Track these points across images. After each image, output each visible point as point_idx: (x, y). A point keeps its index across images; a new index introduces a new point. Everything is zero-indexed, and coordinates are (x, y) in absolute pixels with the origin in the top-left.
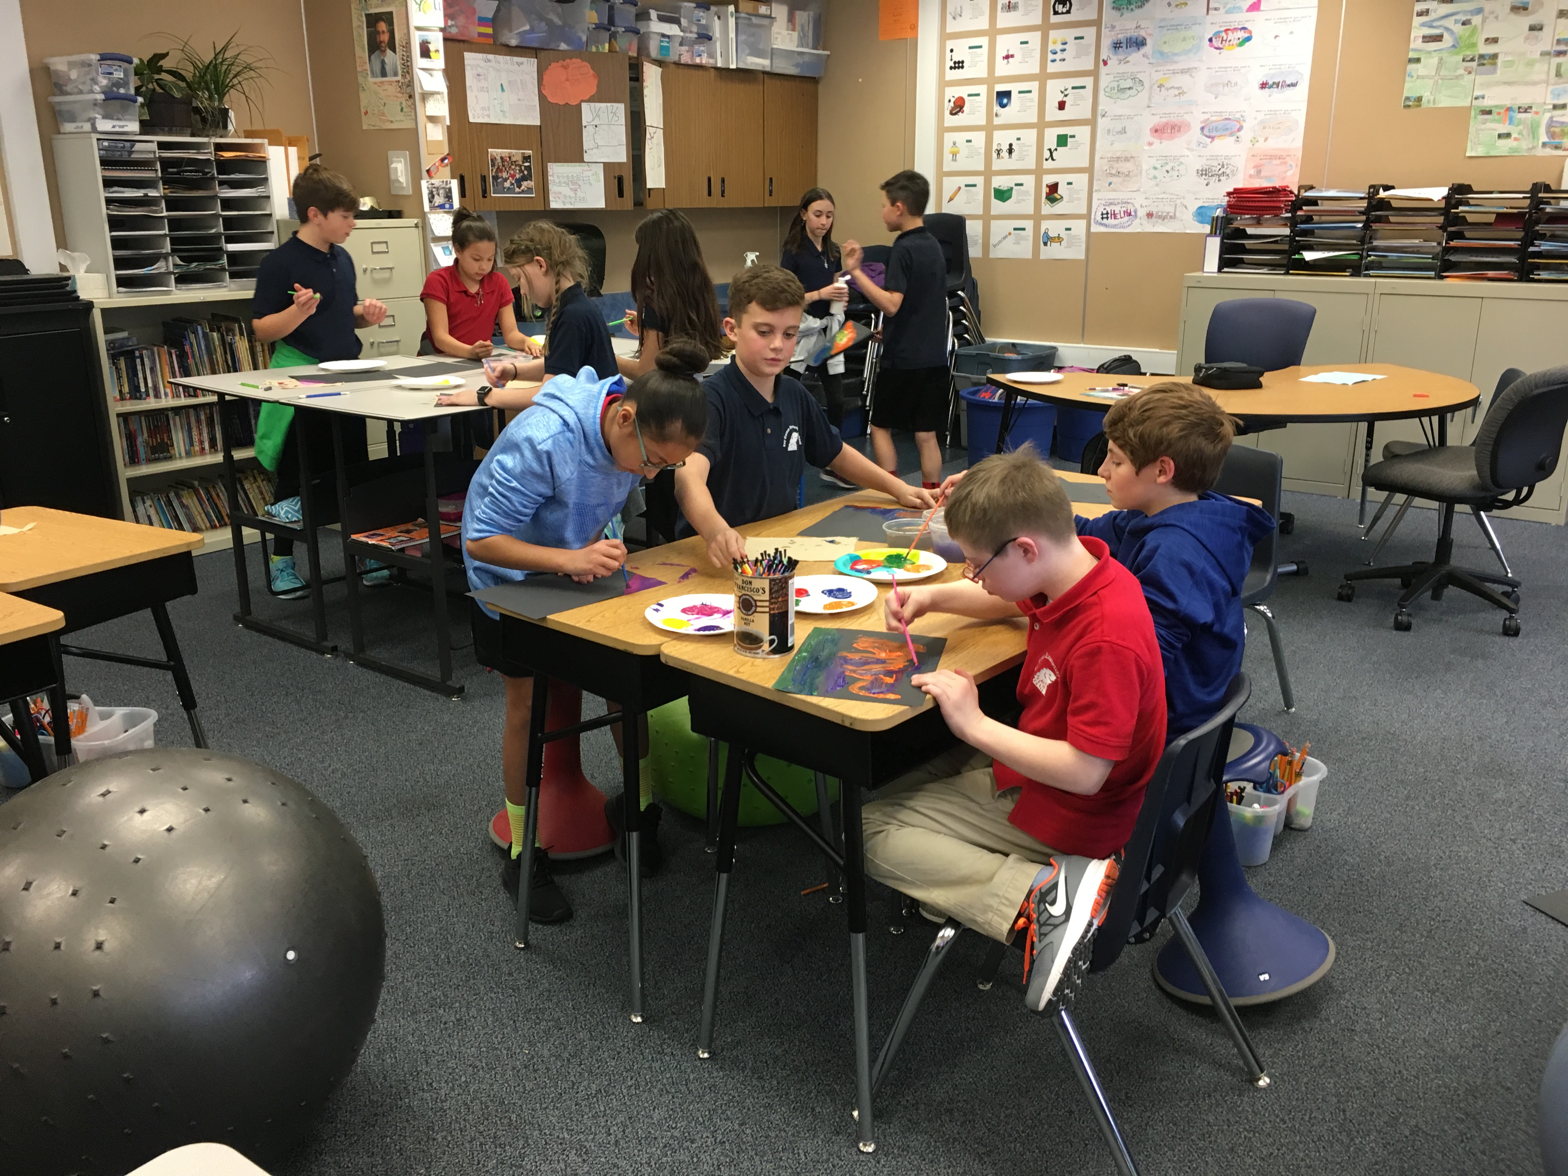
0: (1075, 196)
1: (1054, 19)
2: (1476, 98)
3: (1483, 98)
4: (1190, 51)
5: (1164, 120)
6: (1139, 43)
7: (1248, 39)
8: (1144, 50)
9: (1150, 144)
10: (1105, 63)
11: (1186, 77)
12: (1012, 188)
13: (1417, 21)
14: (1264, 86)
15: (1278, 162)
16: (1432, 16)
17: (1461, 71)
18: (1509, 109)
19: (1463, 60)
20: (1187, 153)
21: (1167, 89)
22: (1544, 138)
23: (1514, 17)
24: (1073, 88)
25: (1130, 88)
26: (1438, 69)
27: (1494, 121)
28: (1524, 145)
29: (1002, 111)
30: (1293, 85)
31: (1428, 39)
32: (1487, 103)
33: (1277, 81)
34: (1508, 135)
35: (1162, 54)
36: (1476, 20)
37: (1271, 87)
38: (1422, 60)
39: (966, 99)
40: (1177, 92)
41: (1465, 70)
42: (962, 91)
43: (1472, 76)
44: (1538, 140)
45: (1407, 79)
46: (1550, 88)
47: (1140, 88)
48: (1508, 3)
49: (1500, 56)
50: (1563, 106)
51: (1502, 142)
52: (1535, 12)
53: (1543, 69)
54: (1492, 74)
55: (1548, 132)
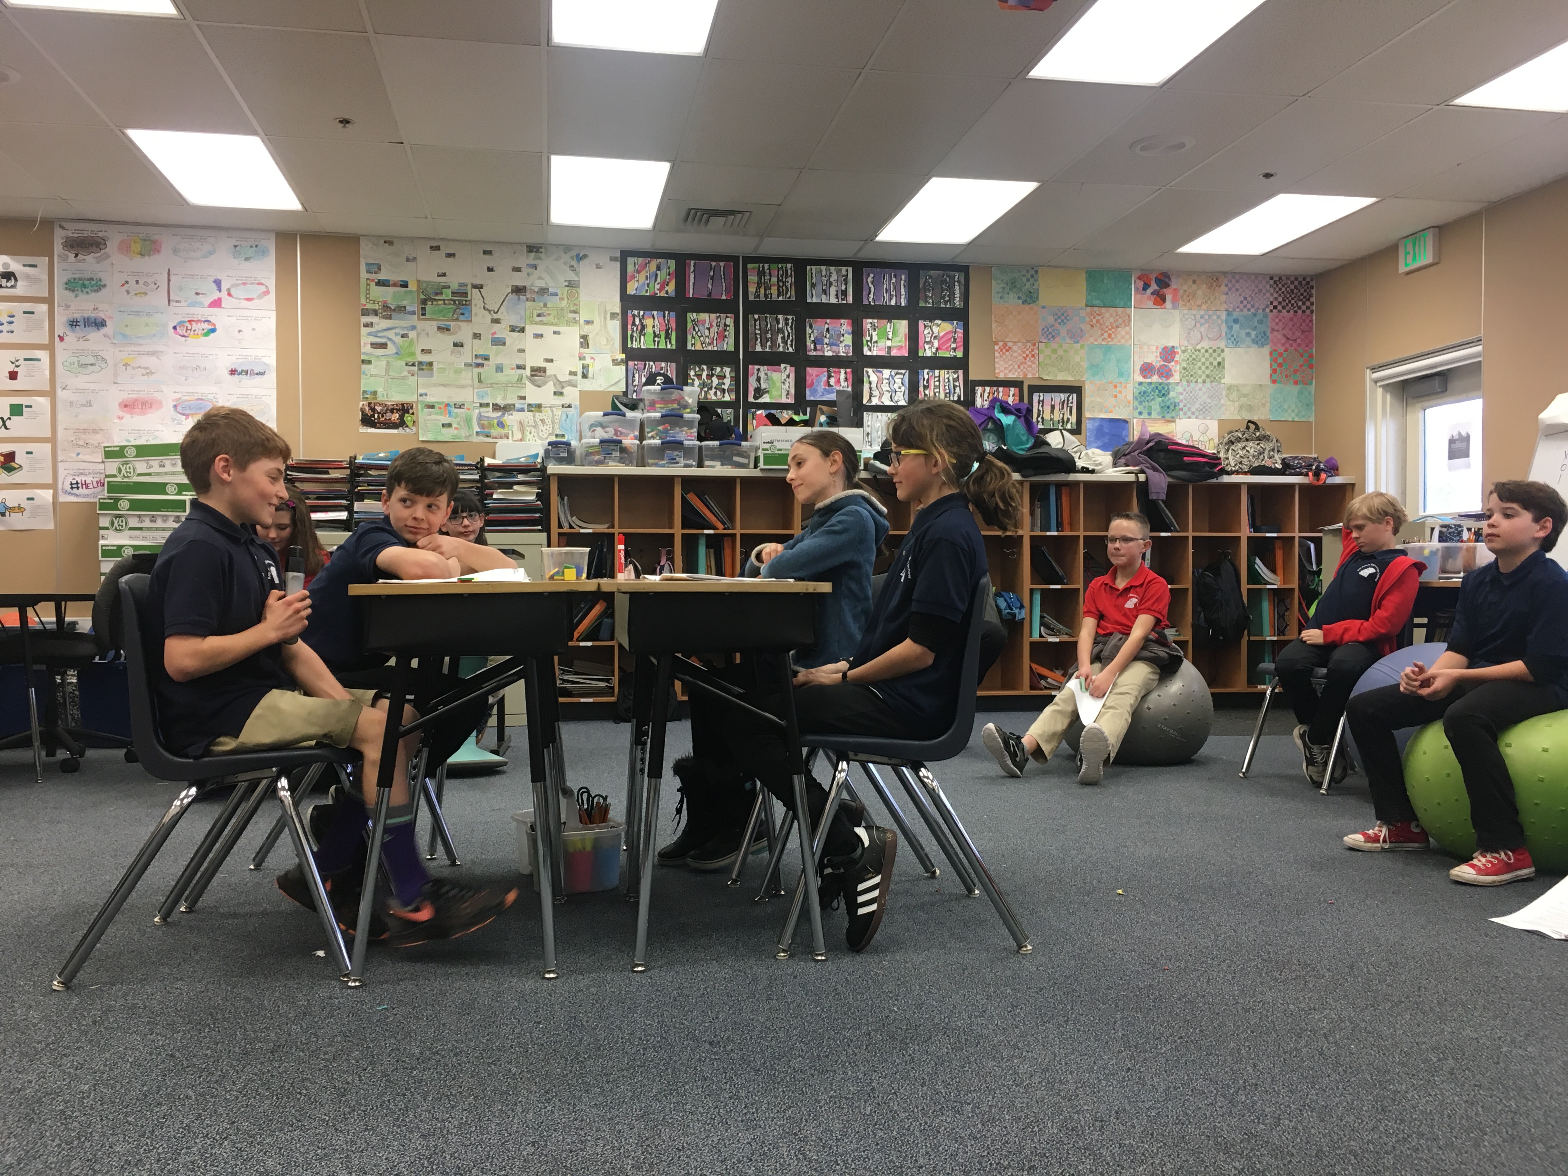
0: (37, 466)
2: (421, 395)
3: (426, 395)
4: (154, 335)
5: (132, 396)
6: (100, 324)
7: (213, 330)
8: (104, 330)
9: (121, 418)
10: (61, 339)
11: (153, 359)
13: (364, 331)
14: (233, 372)
16: (376, 328)
17: (405, 374)
18: (447, 405)
19: (406, 364)
21: (134, 368)
22: (477, 429)
23: (439, 334)
24: (25, 360)
25: (92, 365)
26: (387, 371)
27: (437, 414)
28: (463, 434)
30: (262, 374)
31: (375, 346)
32: (430, 399)
33: (245, 369)
34: (450, 425)
35: (124, 336)
36: (412, 334)
37: (240, 374)
38: (373, 362)
40: (144, 371)
41: (409, 373)
43: (415, 378)
44: (473, 430)
45: (363, 376)
46: (476, 390)
47: (104, 365)
48: (435, 324)
49: (434, 364)
50: (487, 405)
51: (445, 431)
52: (455, 333)
53: (469, 376)
54: (430, 377)
55: (479, 424)
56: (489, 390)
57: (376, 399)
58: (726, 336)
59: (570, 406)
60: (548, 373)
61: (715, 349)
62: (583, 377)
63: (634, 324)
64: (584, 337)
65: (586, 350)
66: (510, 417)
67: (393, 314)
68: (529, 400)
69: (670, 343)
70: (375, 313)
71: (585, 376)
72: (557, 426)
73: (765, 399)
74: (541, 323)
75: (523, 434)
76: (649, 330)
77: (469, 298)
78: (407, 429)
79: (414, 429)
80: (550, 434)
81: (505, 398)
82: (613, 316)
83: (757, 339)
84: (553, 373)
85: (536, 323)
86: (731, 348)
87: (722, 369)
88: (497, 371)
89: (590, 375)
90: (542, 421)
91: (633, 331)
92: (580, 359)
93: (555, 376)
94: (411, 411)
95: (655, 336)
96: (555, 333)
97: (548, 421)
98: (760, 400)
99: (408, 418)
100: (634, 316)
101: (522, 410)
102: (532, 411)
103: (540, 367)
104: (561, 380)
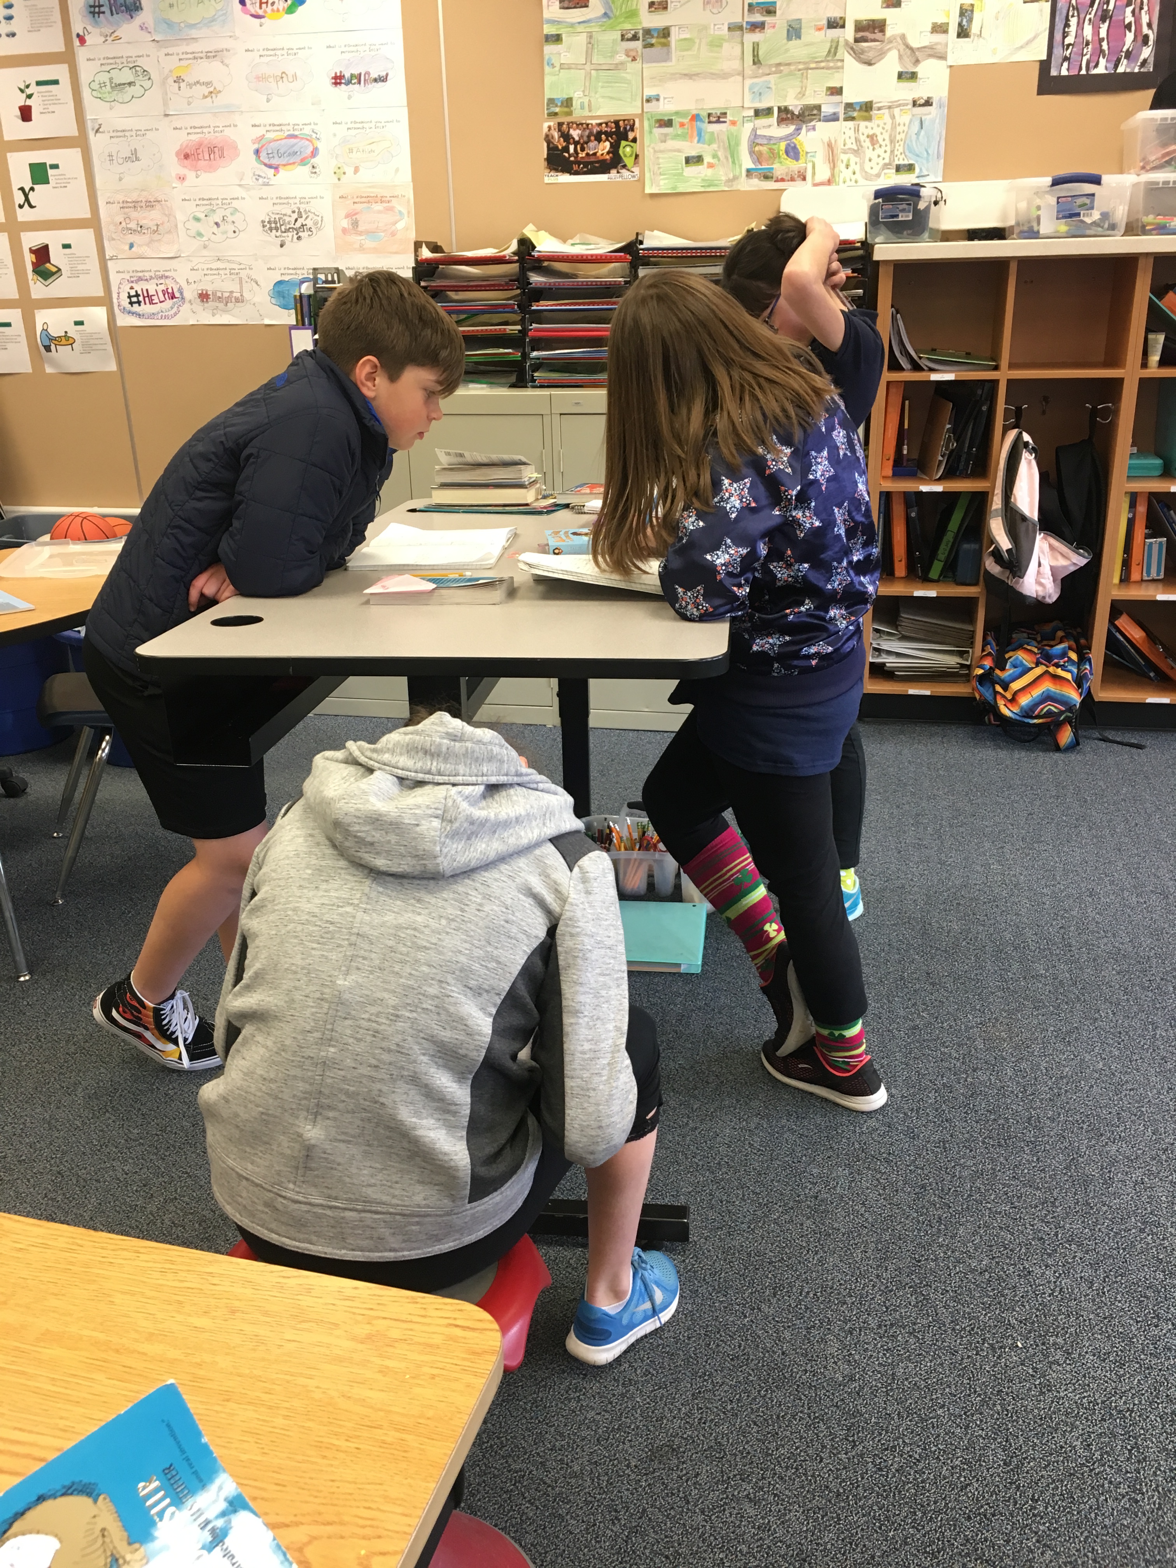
0: (80, 267)
2: (648, 101)
3: (658, 100)
4: (213, 20)
5: (193, 137)
6: (132, 6)
8: (140, 17)
9: (182, 179)
10: (82, 40)
11: (216, 64)
14: (338, 80)
15: (378, 207)
17: (621, 57)
18: (695, 118)
19: (623, 39)
20: (239, 192)
21: (190, 85)
22: (747, 163)
24: (39, 83)
25: (130, 84)
26: (589, 54)
27: (676, 137)
28: (722, 174)
30: (382, 79)
31: (567, 3)
32: (664, 108)
33: (356, 72)
34: (699, 159)
35: (169, 24)
37: (349, 82)
38: (564, 37)
40: (206, 90)
41: (628, 56)
43: (637, 65)
44: (740, 166)
45: (547, 69)
46: (748, 82)
47: (147, 84)
49: (674, 32)
50: (768, 111)
51: (692, 171)
53: (736, 51)
54: (665, 61)
55: (752, 152)
56: (772, 79)
57: (570, 114)
59: (928, 103)
60: (889, 32)
62: (959, 36)
66: (811, 134)
68: (849, 96)
72: (899, 149)
75: (833, 168)
78: (623, 171)
79: (636, 170)
80: (886, 166)
81: (802, 94)
84: (899, 31)
88: (789, 38)
89: (975, 29)
90: (872, 138)
93: (903, 37)
94: (631, 135)
97: (883, 138)
99: (626, 150)
101: (834, 118)
102: (853, 119)
103: (873, 21)
104: (915, 44)
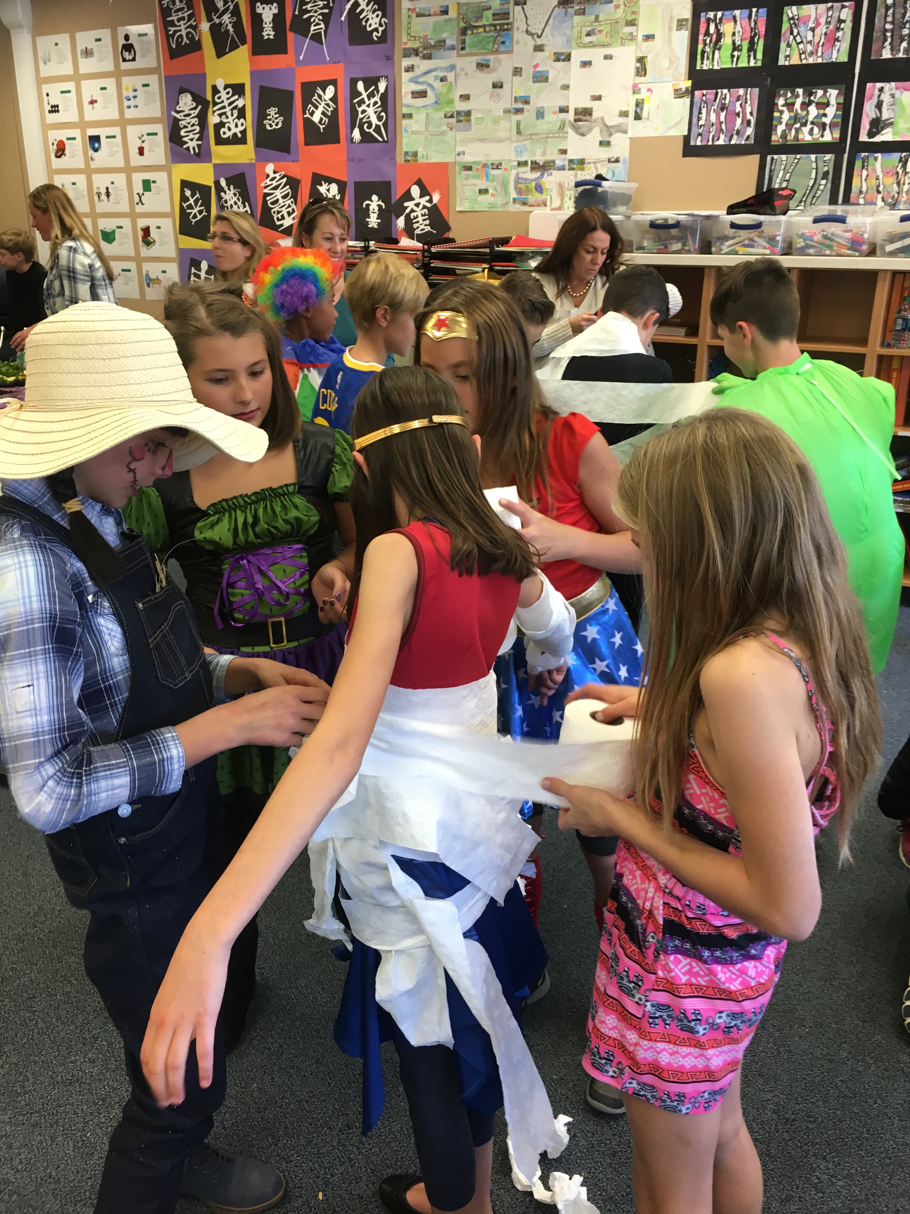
0: (166, 240)
1: (125, 66)
2: (458, 155)
3: (464, 154)
12: (114, 231)
13: (406, 77)
16: (417, 72)
17: (444, 128)
18: (485, 165)
19: (445, 116)
22: (513, 195)
23: (479, 74)
24: (148, 134)
26: (427, 125)
27: (474, 177)
28: (499, 200)
29: (95, 155)
31: (415, 95)
32: (468, 159)
34: (486, 191)
36: (451, 76)
38: (414, 115)
39: (66, 142)
41: (448, 126)
42: (62, 135)
43: (453, 133)
44: (510, 196)
45: (404, 133)
46: (514, 145)
48: (474, 60)
49: (473, 113)
50: (525, 163)
51: (482, 198)
52: (495, 69)
53: (507, 126)
54: (468, 130)
55: (516, 188)
56: (528, 143)
57: (416, 161)
58: (837, 40)
59: (617, 161)
60: (595, 115)
61: (820, 61)
62: (635, 119)
63: (707, 33)
64: (641, 60)
65: (642, 79)
66: (550, 178)
67: (434, 53)
68: (571, 155)
69: (755, 58)
70: (416, 53)
71: (638, 117)
73: (886, 136)
74: (592, 45)
75: (562, 199)
76: (727, 41)
77: (511, 19)
81: (544, 153)
82: (681, 24)
83: (885, 40)
84: (600, 115)
85: (585, 46)
86: (844, 58)
87: (825, 94)
88: (537, 118)
89: (644, 115)
91: (705, 44)
92: (634, 93)
93: (602, 119)
95: (735, 48)
96: (606, 57)
98: (878, 139)
100: (708, 20)
101: (562, 168)
102: (573, 169)
103: (585, 109)
104: (609, 124)
